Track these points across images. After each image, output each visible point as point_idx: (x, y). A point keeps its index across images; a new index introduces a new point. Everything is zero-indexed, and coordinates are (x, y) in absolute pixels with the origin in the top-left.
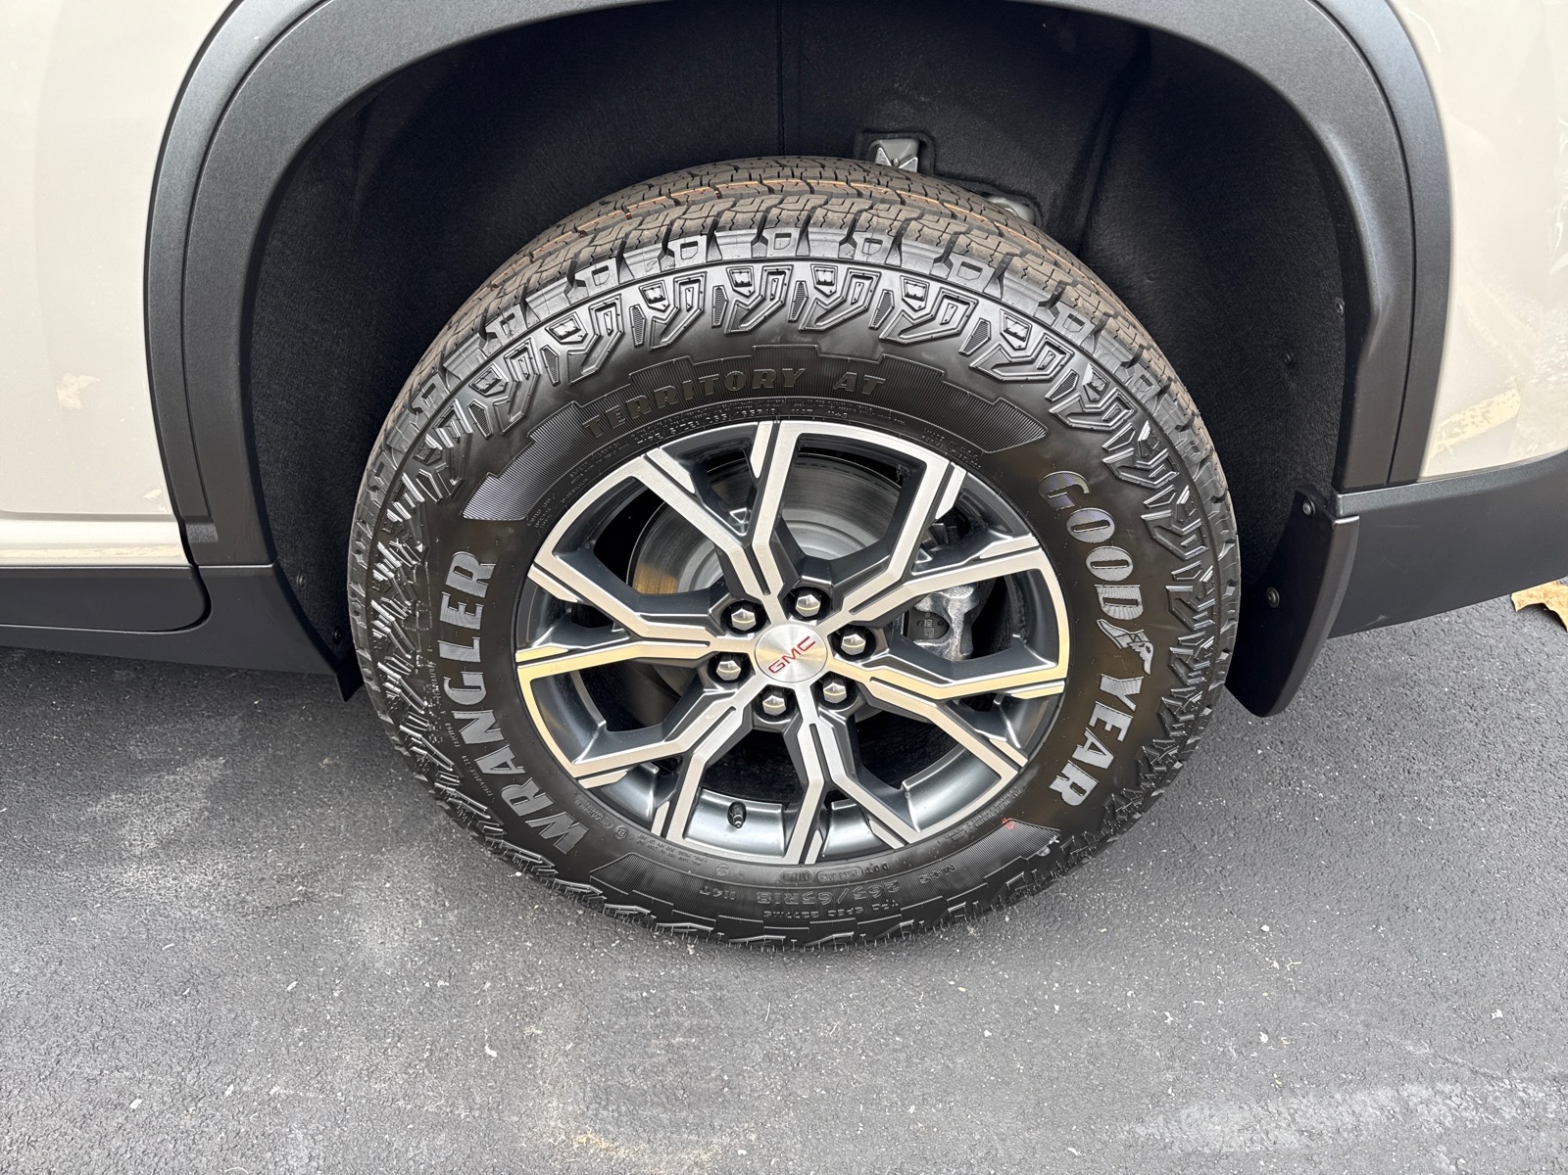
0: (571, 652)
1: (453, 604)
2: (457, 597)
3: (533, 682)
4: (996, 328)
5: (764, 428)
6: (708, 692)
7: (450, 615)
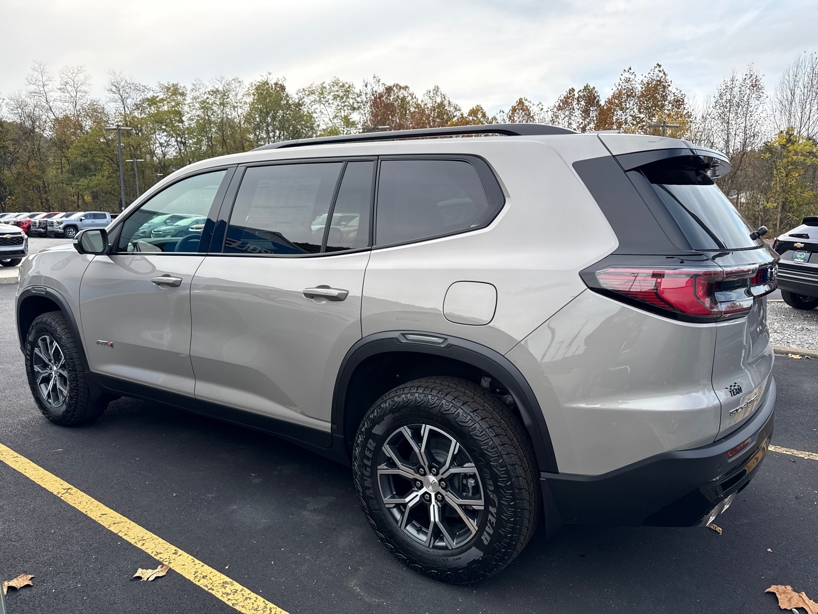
0: (387, 469)
1: (368, 451)
2: (369, 449)
3: (380, 475)
4: (461, 414)
5: (424, 425)
6: (414, 489)
7: (367, 453)
